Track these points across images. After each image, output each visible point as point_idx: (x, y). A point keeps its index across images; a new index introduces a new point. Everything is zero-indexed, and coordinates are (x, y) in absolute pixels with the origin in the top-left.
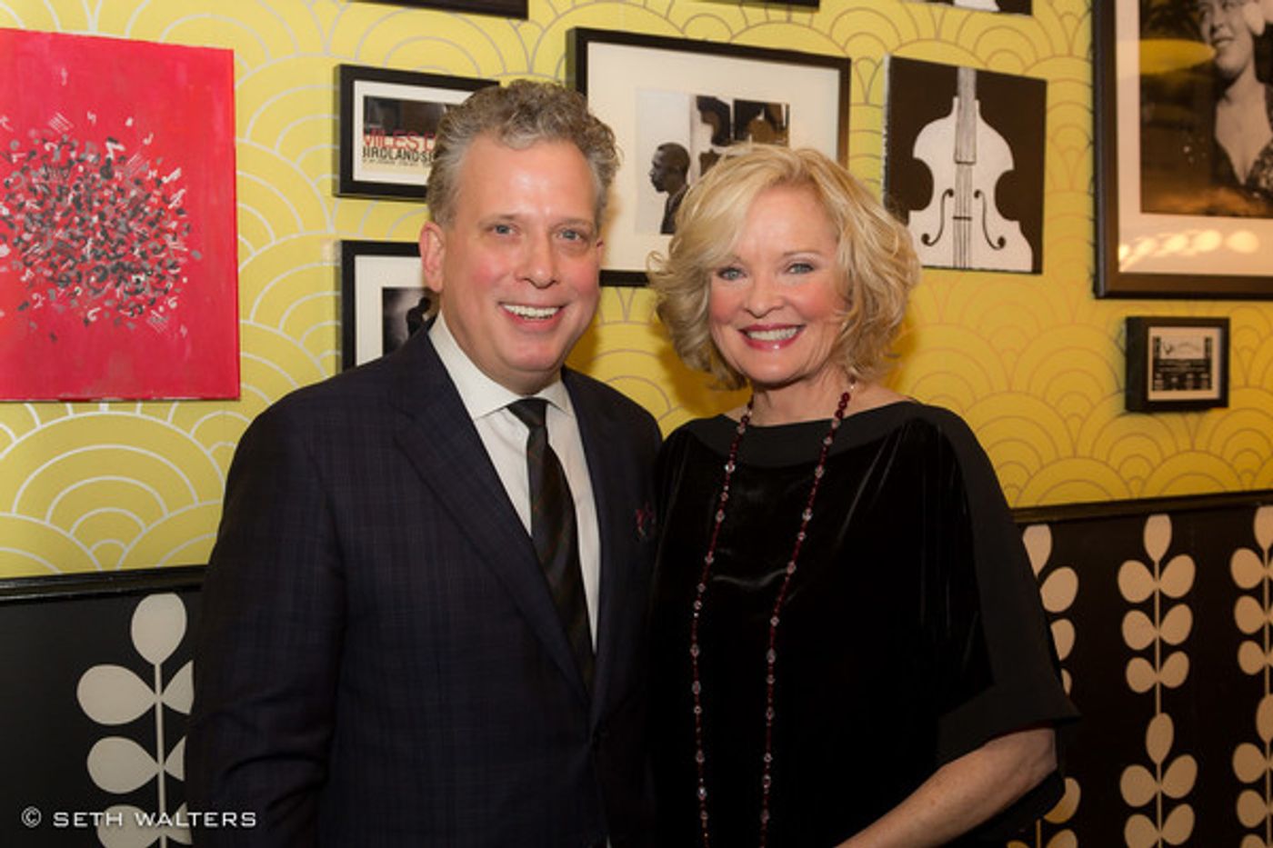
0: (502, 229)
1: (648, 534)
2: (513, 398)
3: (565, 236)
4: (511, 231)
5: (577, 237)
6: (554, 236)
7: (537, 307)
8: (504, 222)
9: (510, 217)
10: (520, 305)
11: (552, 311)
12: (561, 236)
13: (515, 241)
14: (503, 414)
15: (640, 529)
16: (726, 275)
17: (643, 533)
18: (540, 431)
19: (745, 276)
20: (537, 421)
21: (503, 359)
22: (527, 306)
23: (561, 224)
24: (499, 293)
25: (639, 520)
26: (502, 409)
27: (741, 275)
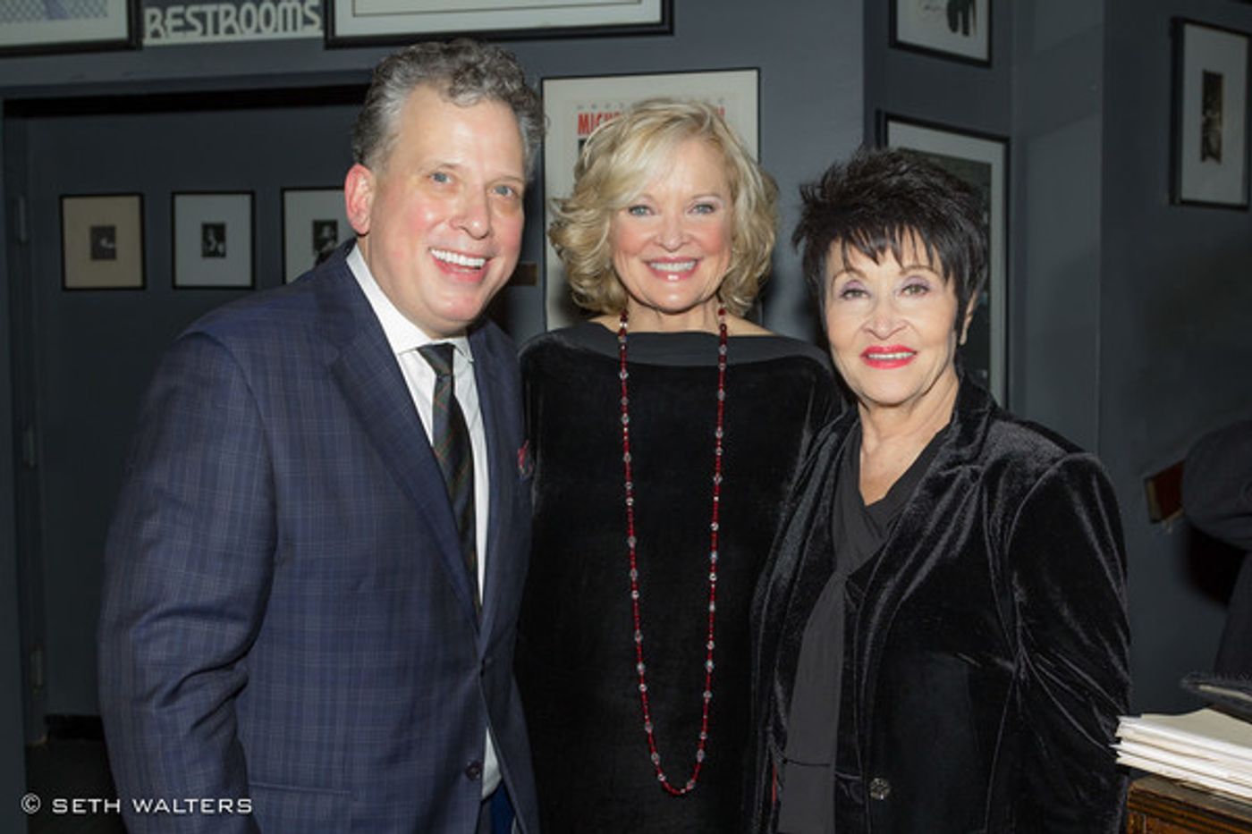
0: (439, 177)
1: (527, 471)
2: (424, 340)
3: (498, 191)
4: (448, 180)
5: (510, 192)
6: (489, 191)
7: (469, 255)
8: (443, 170)
9: (450, 166)
10: (453, 252)
11: (480, 262)
12: (494, 191)
13: (452, 190)
14: (414, 355)
15: (521, 467)
16: (634, 212)
17: (523, 471)
18: (447, 380)
19: (653, 213)
20: (445, 369)
21: (428, 306)
22: (459, 253)
23: (496, 181)
24: (434, 238)
25: (521, 458)
26: (411, 350)
27: (648, 212)
